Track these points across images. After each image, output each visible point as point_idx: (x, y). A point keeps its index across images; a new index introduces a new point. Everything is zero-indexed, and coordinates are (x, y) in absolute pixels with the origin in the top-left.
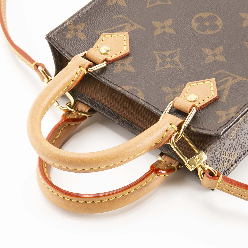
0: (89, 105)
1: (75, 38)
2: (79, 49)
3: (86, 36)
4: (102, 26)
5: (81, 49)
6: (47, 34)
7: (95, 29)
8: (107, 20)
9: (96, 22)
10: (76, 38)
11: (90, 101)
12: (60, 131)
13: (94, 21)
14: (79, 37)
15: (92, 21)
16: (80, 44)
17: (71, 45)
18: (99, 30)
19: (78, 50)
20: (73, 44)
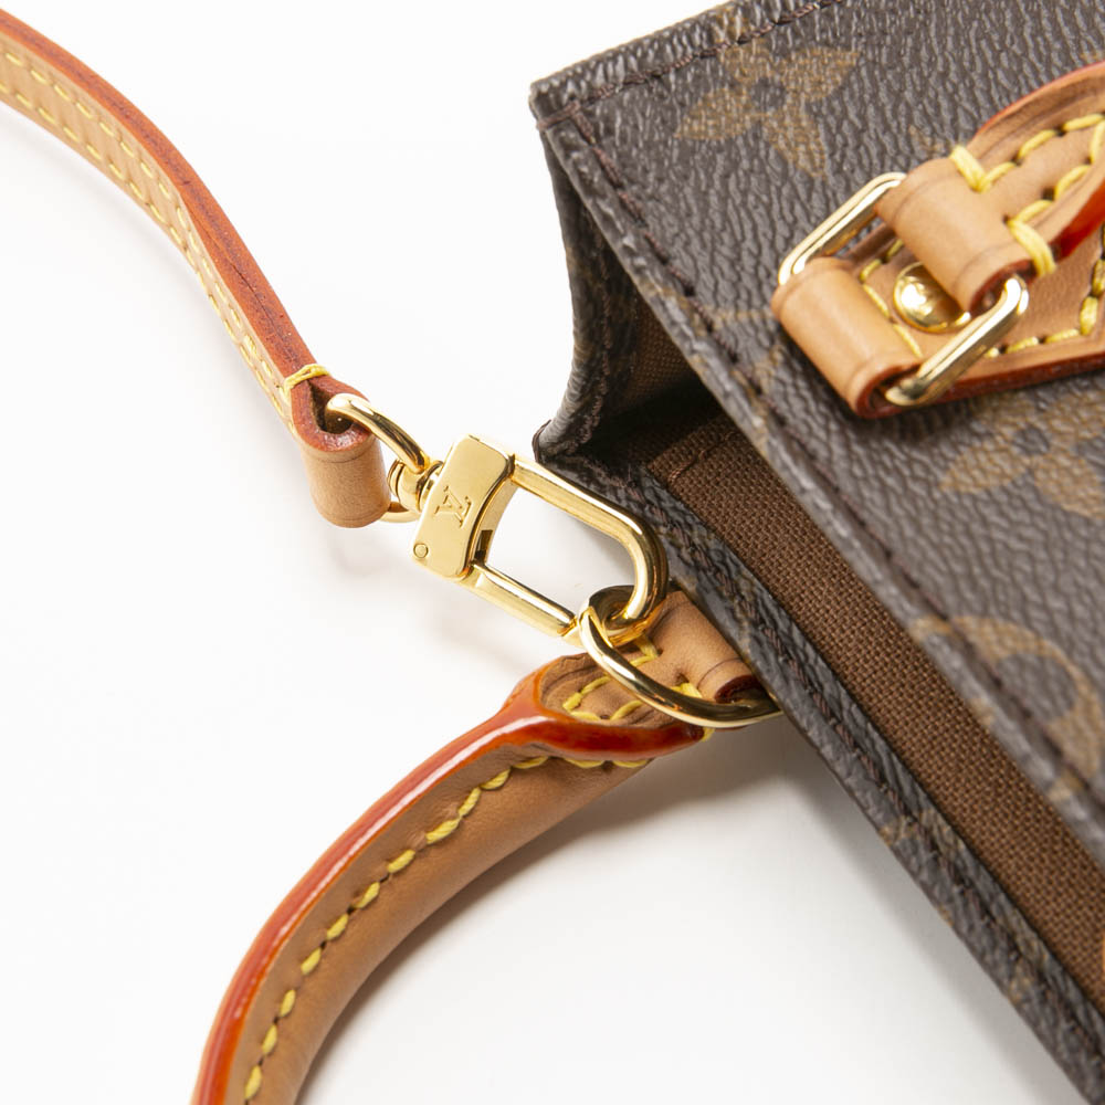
0: (745, 644)
1: (743, 152)
2: (749, 235)
3: (832, 155)
4: (975, 101)
5: (762, 239)
6: (545, 74)
7: (916, 114)
8: (1027, 70)
9: (946, 61)
10: (753, 154)
11: (763, 621)
12: (475, 794)
13: (930, 50)
14: (782, 144)
15: (916, 50)
16: (771, 204)
17: (702, 197)
18: (942, 125)
19: (737, 246)
20: (718, 193)
